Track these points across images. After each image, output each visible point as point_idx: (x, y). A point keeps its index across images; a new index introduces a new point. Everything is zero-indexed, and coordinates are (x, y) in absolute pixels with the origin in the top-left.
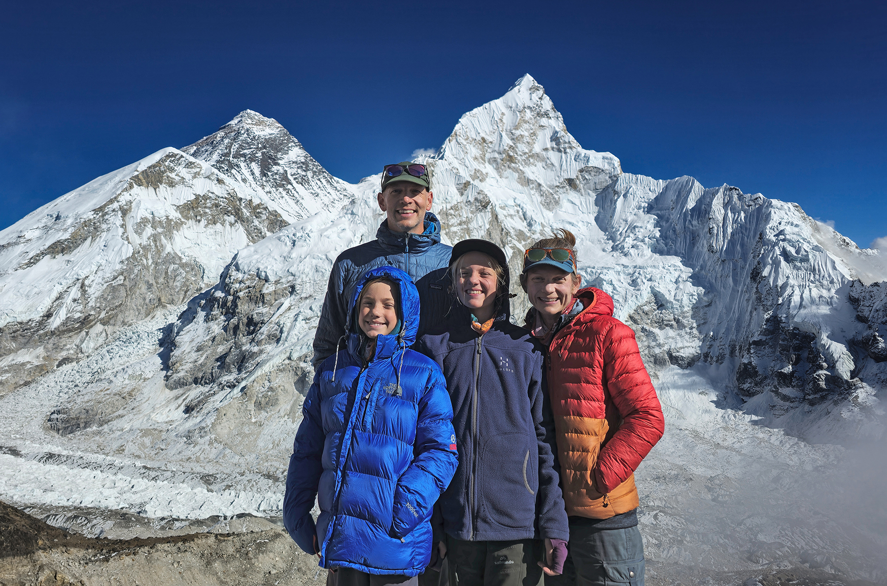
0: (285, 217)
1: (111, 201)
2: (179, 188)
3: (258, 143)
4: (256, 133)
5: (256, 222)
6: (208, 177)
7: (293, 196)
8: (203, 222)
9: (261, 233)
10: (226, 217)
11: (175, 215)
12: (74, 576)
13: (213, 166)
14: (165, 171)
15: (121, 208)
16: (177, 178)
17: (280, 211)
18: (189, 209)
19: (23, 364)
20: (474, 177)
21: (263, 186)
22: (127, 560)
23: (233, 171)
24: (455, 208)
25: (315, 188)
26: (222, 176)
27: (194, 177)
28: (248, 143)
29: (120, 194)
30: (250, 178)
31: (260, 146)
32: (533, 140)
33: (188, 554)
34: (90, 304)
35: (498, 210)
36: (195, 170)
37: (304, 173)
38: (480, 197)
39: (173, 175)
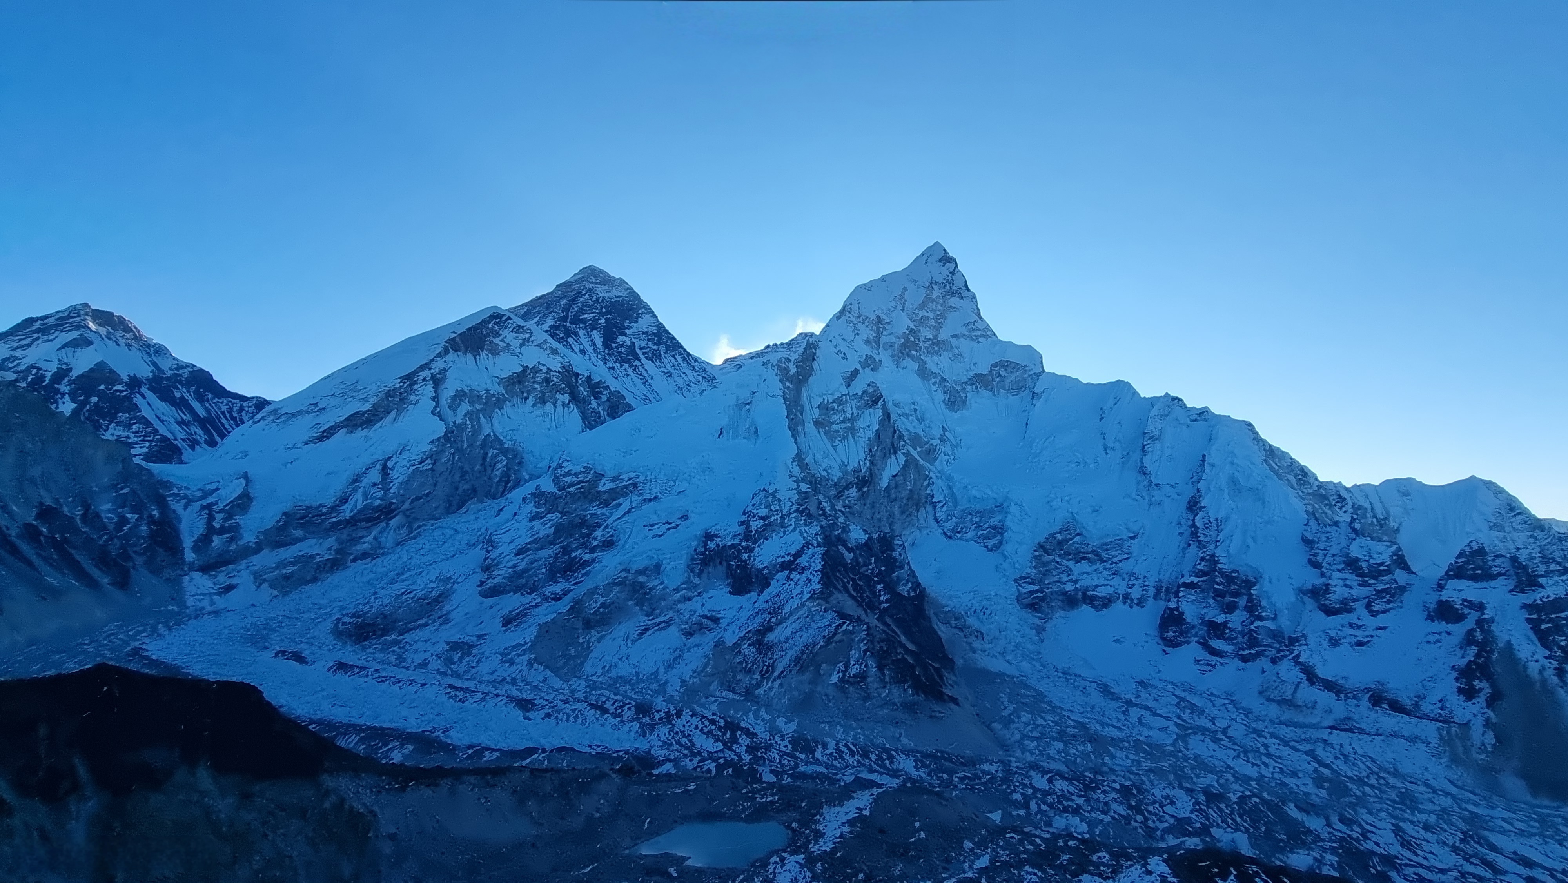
0: (629, 399)
1: (422, 368)
2: (504, 357)
3: (602, 308)
4: (601, 295)
5: (594, 403)
6: (539, 345)
7: (641, 375)
8: (531, 400)
9: (599, 417)
10: (558, 396)
11: (498, 389)
12: (364, 804)
13: (546, 331)
14: (488, 335)
15: (433, 377)
16: (502, 344)
17: (624, 392)
18: (514, 383)
19: (312, 557)
20: (865, 365)
21: (605, 361)
22: (427, 792)
23: (570, 340)
24: (839, 401)
25: (668, 366)
26: (555, 344)
27: (522, 345)
28: (589, 306)
29: (433, 360)
30: (590, 349)
31: (604, 310)
32: (939, 323)
33: (498, 789)
34: (392, 491)
35: (890, 405)
36: (522, 336)
37: (655, 347)
38: (871, 390)
39: (497, 341)
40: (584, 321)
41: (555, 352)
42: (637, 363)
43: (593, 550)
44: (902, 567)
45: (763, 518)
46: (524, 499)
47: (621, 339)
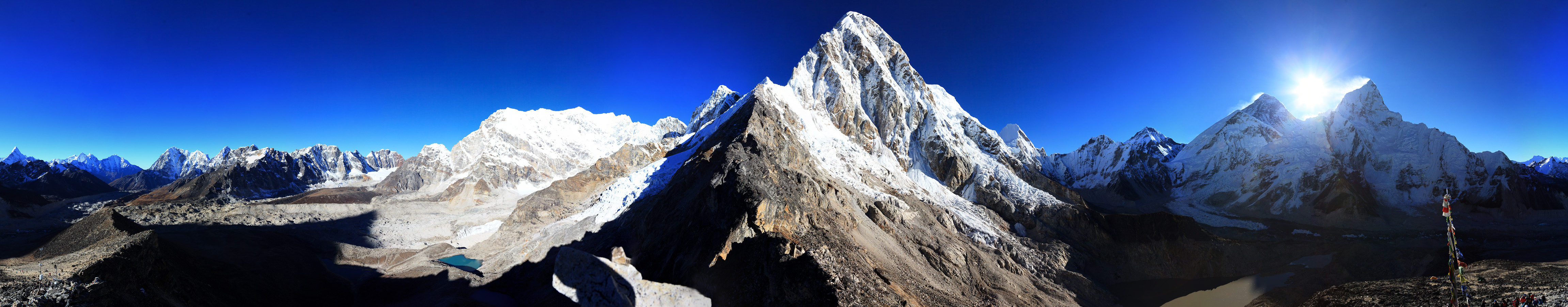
1: (1220, 130)
2: (1243, 124)
3: (1266, 107)
4: (1265, 104)
6: (1251, 120)
8: (1251, 136)
10: (1258, 134)
11: (1241, 134)
13: (1252, 115)
14: (1237, 119)
15: (1223, 132)
16: (1241, 121)
18: (1245, 131)
25: (1288, 123)
26: (1255, 119)
27: (1248, 121)
29: (1222, 128)
36: (1249, 118)
37: (1284, 118)
38: (1351, 127)
39: (1239, 120)
40: (1263, 111)
41: (1256, 121)
42: (1280, 122)
43: (1272, 179)
44: (1363, 180)
45: (1321, 167)
46: (1251, 166)
47: (1274, 115)
